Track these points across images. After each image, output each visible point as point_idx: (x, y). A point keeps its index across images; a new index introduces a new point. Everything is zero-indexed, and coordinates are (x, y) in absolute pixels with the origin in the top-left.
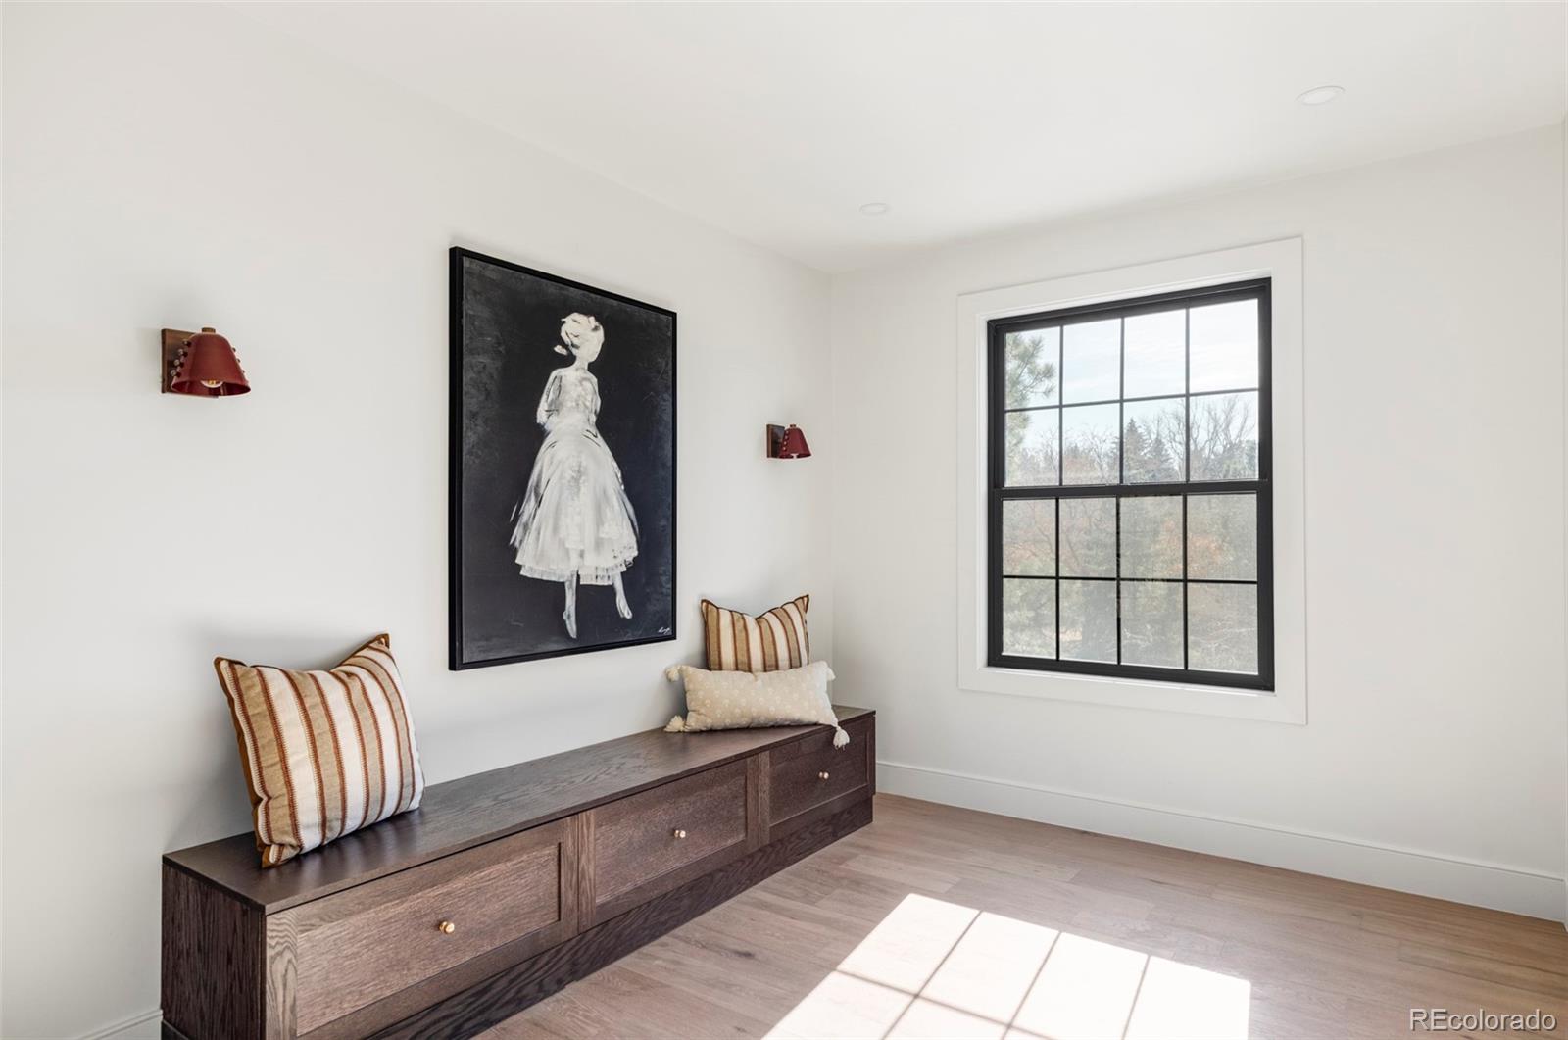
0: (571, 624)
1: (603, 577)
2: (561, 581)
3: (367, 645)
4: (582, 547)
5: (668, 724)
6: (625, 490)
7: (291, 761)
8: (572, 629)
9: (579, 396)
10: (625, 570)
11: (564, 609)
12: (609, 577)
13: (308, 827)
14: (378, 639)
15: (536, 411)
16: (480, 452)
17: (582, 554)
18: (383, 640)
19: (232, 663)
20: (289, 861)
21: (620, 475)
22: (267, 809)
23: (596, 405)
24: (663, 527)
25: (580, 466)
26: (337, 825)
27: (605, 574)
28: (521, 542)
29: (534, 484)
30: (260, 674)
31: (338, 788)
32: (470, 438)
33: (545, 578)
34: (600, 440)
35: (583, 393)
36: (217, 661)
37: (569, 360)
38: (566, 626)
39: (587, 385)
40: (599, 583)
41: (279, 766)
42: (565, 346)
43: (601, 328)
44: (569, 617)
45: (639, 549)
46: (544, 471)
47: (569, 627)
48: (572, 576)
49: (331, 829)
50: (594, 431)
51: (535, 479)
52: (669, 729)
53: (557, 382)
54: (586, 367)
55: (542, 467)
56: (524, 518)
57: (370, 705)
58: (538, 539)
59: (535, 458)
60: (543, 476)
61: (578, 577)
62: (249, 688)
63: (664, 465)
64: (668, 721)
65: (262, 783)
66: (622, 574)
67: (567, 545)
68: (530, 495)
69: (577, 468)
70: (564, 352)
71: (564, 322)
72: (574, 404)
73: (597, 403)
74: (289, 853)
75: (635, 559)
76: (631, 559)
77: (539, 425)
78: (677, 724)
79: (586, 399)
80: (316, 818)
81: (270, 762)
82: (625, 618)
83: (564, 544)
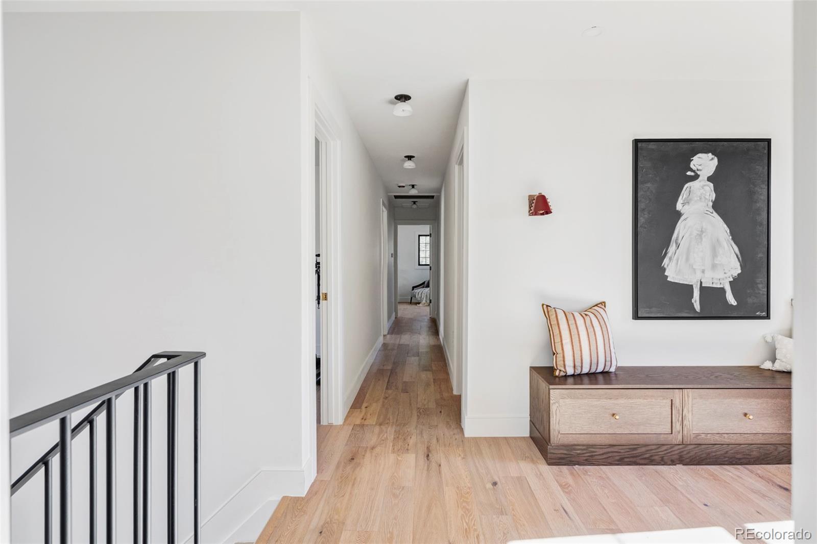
0: (696, 305)
1: (716, 284)
2: (690, 284)
3: (596, 305)
4: (703, 268)
5: (762, 364)
6: (732, 239)
7: (564, 342)
8: (697, 308)
9: (701, 194)
10: (732, 280)
11: (693, 298)
12: (721, 283)
13: (569, 366)
14: (601, 303)
15: (676, 204)
16: (646, 226)
17: (703, 272)
18: (603, 304)
19: (547, 306)
20: (562, 376)
21: (728, 231)
22: (556, 357)
23: (712, 197)
24: (760, 257)
25: (702, 228)
26: (579, 369)
27: (718, 281)
28: (668, 266)
29: (675, 239)
30: (555, 311)
31: (580, 355)
32: (641, 220)
33: (681, 282)
34: (715, 214)
35: (704, 192)
36: (543, 305)
37: (696, 177)
38: (693, 306)
39: (707, 188)
40: (714, 286)
41: (560, 343)
42: (694, 171)
43: (716, 158)
44: (696, 301)
45: (741, 269)
46: (681, 231)
47: (695, 306)
48: (697, 282)
49: (577, 370)
50: (711, 210)
51: (676, 236)
52: (762, 367)
53: (688, 189)
54: (706, 179)
55: (679, 230)
56: (669, 255)
57: (593, 327)
58: (677, 264)
59: (675, 226)
60: (680, 235)
61: (701, 283)
62: (552, 315)
63: (761, 224)
64: (763, 363)
65: (555, 348)
66: (730, 282)
67: (694, 267)
68: (673, 243)
69: (700, 230)
70: (692, 174)
71: (693, 160)
72: (699, 198)
73: (713, 196)
74: (562, 374)
75: (739, 274)
76: (736, 275)
77: (678, 211)
78: (768, 365)
79: (706, 195)
80: (572, 365)
81: (558, 341)
82: (732, 305)
83: (692, 266)
